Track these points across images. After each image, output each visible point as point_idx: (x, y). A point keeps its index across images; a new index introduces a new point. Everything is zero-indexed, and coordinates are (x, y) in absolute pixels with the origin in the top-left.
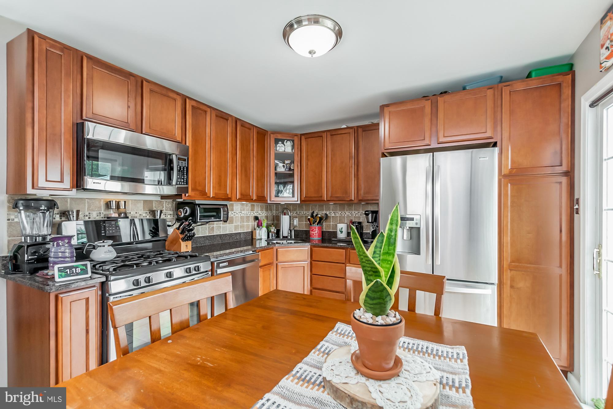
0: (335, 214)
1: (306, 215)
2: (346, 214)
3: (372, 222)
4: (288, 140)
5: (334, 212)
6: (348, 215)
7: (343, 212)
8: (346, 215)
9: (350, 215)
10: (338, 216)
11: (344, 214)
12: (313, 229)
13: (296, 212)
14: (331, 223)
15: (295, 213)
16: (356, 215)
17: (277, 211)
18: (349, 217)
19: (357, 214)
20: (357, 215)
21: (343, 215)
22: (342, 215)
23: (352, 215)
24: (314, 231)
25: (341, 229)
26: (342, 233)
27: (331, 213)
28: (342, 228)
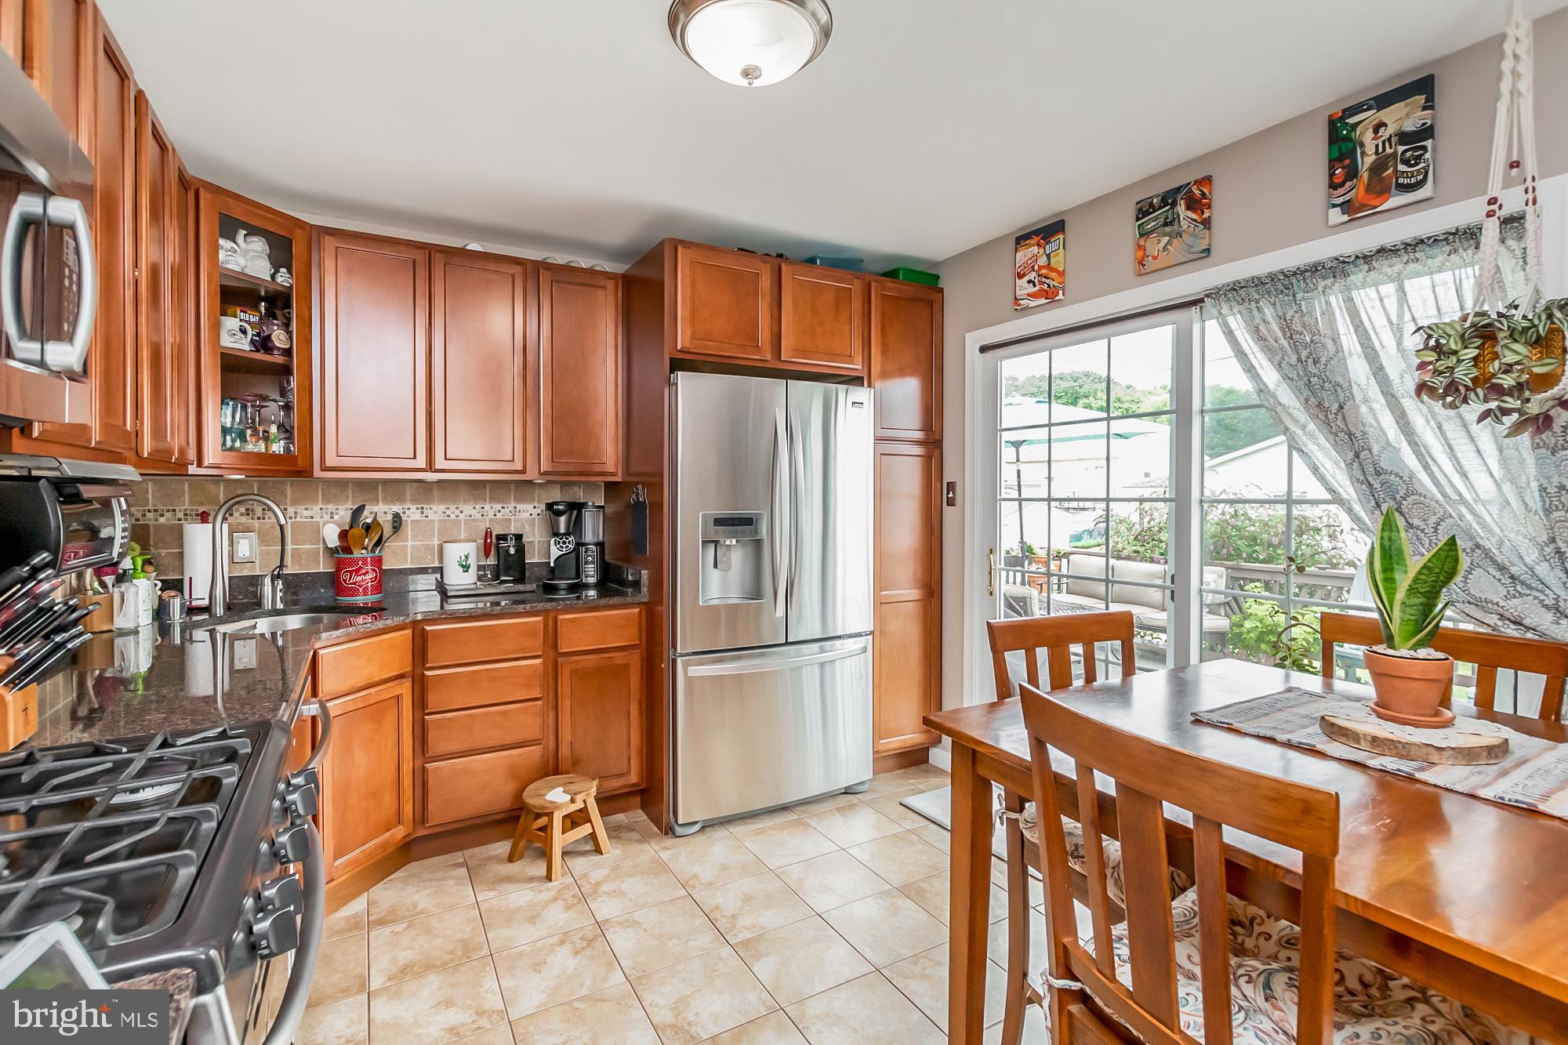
0: (422, 513)
1: (298, 519)
2: (461, 512)
3: (568, 534)
4: (252, 231)
5: (417, 509)
6: (470, 516)
7: (453, 507)
8: (462, 517)
9: (479, 516)
10: (433, 521)
11: (457, 512)
12: (360, 568)
13: (247, 510)
14: (409, 544)
15: (242, 514)
16: (495, 515)
17: (133, 506)
18: (473, 520)
19: (499, 511)
20: (499, 516)
21: (453, 517)
22: (449, 516)
23: (483, 515)
24: (364, 574)
25: (463, 558)
26: (467, 571)
27: (409, 509)
28: (467, 557)
